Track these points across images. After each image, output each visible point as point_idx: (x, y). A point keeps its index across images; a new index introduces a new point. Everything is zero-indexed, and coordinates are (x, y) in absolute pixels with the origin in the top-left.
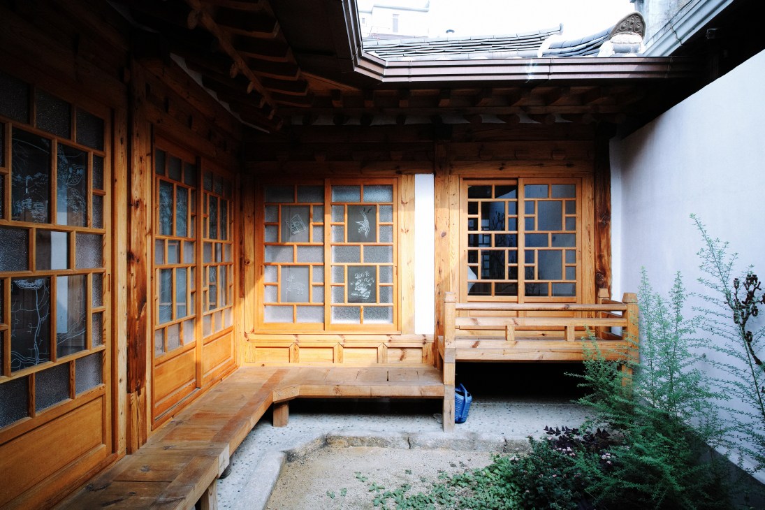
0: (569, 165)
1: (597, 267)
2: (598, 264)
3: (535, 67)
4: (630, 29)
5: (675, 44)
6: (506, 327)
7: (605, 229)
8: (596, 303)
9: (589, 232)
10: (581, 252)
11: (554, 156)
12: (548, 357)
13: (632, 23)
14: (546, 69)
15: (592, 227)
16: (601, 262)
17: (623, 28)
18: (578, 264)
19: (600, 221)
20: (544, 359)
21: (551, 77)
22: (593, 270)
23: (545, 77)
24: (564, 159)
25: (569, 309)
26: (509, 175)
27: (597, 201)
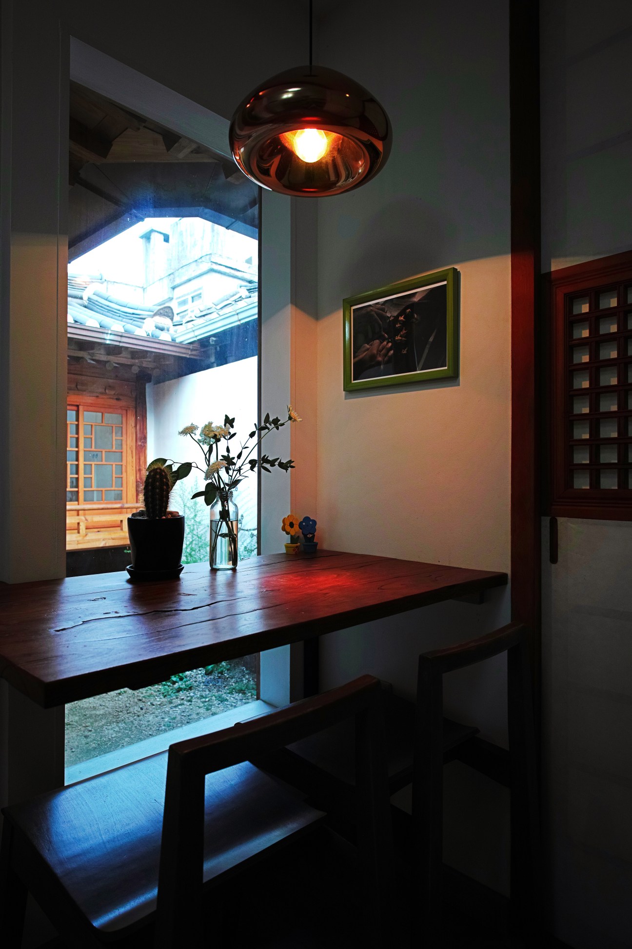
0: (118, 399)
1: (138, 478)
2: (138, 475)
3: (112, 335)
4: (165, 315)
5: (193, 337)
6: (78, 524)
7: (143, 450)
8: (137, 502)
9: (132, 452)
10: (126, 467)
11: (107, 391)
12: (110, 543)
13: (167, 312)
14: (119, 339)
15: (134, 447)
16: (140, 474)
17: (161, 313)
18: (124, 475)
19: (140, 443)
20: (107, 545)
21: (121, 345)
22: (135, 480)
23: (117, 344)
24: (114, 394)
25: (124, 507)
26: (74, 402)
27: (138, 427)
